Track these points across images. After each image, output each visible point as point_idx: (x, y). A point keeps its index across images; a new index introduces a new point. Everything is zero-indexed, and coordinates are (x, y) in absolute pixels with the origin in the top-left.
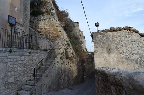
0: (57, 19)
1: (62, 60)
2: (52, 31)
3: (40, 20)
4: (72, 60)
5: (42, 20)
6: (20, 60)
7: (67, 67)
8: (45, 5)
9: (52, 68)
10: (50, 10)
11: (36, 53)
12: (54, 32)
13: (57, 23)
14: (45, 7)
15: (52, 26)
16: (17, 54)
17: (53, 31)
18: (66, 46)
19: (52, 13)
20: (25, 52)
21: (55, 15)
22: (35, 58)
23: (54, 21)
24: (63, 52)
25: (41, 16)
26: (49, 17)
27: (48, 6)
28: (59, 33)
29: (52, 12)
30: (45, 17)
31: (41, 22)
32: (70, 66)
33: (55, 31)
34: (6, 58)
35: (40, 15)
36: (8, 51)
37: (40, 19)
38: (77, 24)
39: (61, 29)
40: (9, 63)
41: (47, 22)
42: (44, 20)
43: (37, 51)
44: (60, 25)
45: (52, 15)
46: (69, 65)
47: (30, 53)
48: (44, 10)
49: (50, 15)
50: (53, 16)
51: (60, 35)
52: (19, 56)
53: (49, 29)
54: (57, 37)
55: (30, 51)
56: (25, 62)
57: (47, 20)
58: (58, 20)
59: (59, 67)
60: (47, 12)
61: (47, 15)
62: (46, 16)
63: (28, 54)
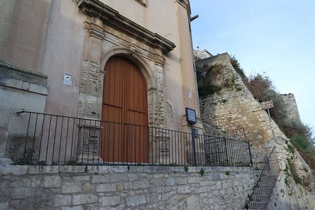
0: (251, 96)
1: (288, 185)
2: (244, 122)
3: (216, 104)
4: (306, 185)
5: (219, 104)
6: (216, 189)
7: (301, 203)
8: (219, 72)
9: (276, 205)
10: (233, 81)
11: (237, 173)
12: (250, 125)
13: (252, 104)
14: (218, 76)
15: (243, 112)
16: (210, 177)
17: (247, 122)
18: (287, 153)
19: (238, 85)
20: (221, 172)
21: (246, 89)
22: (236, 183)
23: (246, 101)
24: (287, 168)
25: (215, 95)
26: (233, 94)
27: (224, 72)
28: (262, 124)
29: (236, 83)
30: (225, 97)
31: (217, 107)
32: (306, 202)
33: (252, 122)
34: (197, 186)
35: (213, 93)
36: (199, 173)
37: (215, 102)
38: (290, 97)
39: (264, 116)
40: (201, 195)
41: (230, 105)
42: (224, 101)
43: (238, 169)
44: (260, 109)
45: (239, 90)
46: (304, 198)
47: (228, 173)
48: (219, 83)
49: (235, 90)
50: (241, 92)
51: (265, 128)
52: (213, 180)
53: (237, 118)
54: (259, 134)
55: (228, 169)
56: (223, 192)
57: (230, 101)
58: (253, 99)
59: (287, 204)
60: (226, 85)
61: (227, 92)
62: (225, 94)
63: (226, 177)
